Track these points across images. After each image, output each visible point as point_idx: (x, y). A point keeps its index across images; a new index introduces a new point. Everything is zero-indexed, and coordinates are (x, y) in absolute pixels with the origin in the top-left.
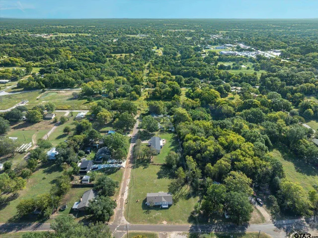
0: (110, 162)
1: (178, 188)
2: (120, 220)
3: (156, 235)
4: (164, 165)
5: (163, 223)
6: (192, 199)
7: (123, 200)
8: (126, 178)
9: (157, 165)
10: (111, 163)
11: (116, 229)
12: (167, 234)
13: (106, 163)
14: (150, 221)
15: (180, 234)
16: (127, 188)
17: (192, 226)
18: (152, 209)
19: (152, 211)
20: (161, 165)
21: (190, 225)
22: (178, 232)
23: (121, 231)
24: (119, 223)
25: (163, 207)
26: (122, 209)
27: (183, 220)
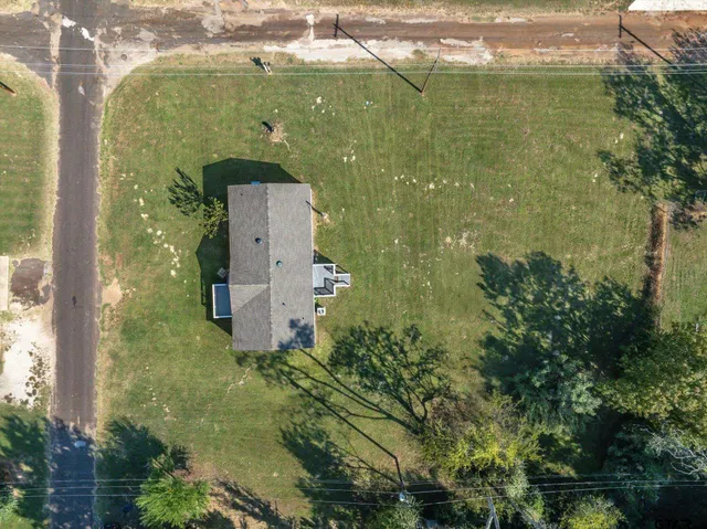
1: (393, 391)
2: (130, 36)
3: (34, 242)
4: (643, 309)
5: (106, 282)
6: (293, 470)
7: (288, 38)
8: (495, 35)
9: (649, 260)
11: (68, 23)
12: (38, 300)
15: (39, 368)
16: (399, 52)
17: (89, 441)
20: (648, 291)
21: (96, 432)
22: (51, 360)
23: (55, 51)
24: (109, 38)
26: (217, 39)
27: (135, 397)
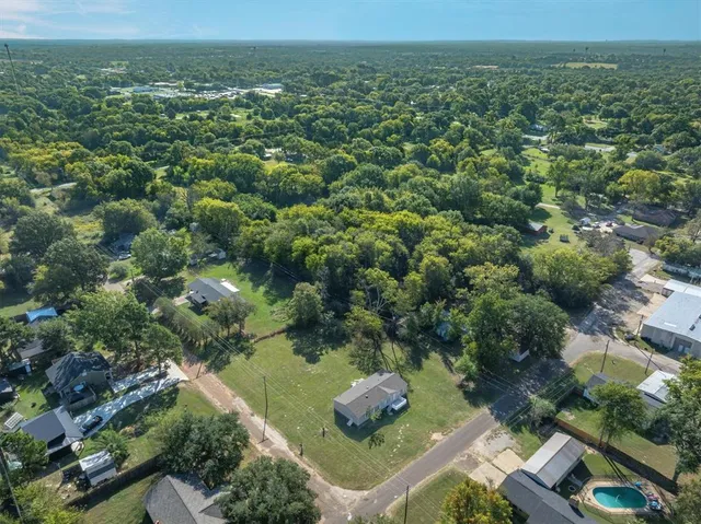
0: (123, 387)
2: (334, 501)
3: (452, 471)
4: (287, 330)
5: (436, 441)
6: (427, 363)
7: (283, 452)
9: (272, 336)
10: (131, 389)
13: (115, 396)
14: (407, 454)
17: (491, 409)
18: (379, 427)
19: (382, 431)
20: (284, 331)
24: (342, 508)
25: (397, 407)
27: (462, 409)
